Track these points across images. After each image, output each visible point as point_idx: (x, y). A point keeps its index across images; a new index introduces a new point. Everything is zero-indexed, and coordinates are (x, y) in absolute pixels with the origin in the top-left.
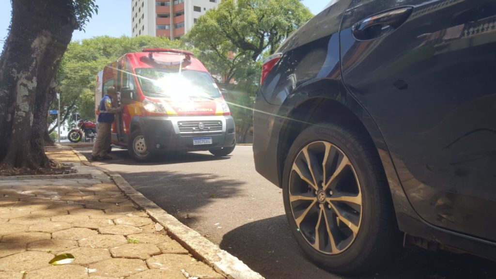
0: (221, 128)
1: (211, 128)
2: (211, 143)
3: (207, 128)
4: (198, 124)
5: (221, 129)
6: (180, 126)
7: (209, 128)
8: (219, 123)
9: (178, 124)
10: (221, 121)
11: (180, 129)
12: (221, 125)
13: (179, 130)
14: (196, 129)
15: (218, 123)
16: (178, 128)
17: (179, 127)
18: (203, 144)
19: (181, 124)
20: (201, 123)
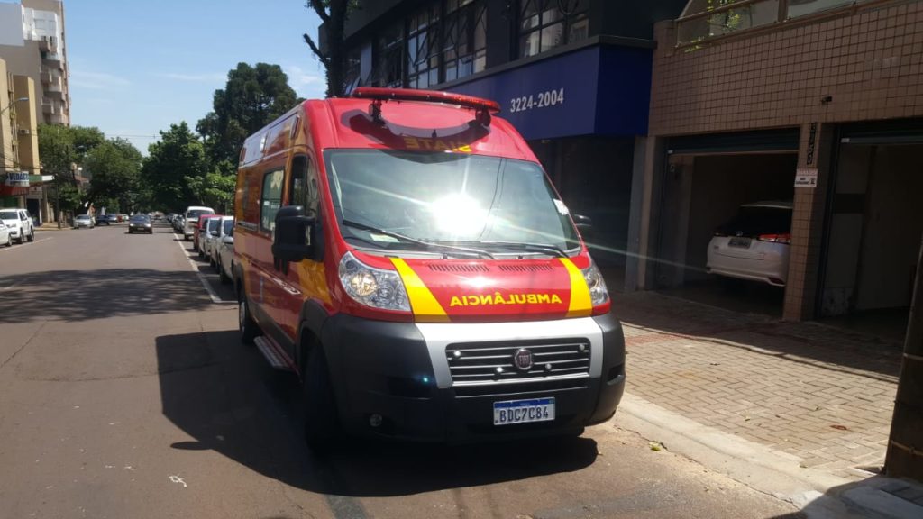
0: (587, 363)
1: (554, 366)
2: (551, 417)
3: (543, 367)
4: (512, 352)
5: (586, 366)
6: (454, 362)
7: (548, 365)
8: (582, 346)
9: (449, 354)
10: (585, 340)
11: (453, 372)
12: (588, 355)
13: (450, 376)
14: (506, 369)
15: (577, 348)
16: (447, 368)
17: (451, 363)
18: (527, 420)
19: (457, 353)
20: (522, 349)
